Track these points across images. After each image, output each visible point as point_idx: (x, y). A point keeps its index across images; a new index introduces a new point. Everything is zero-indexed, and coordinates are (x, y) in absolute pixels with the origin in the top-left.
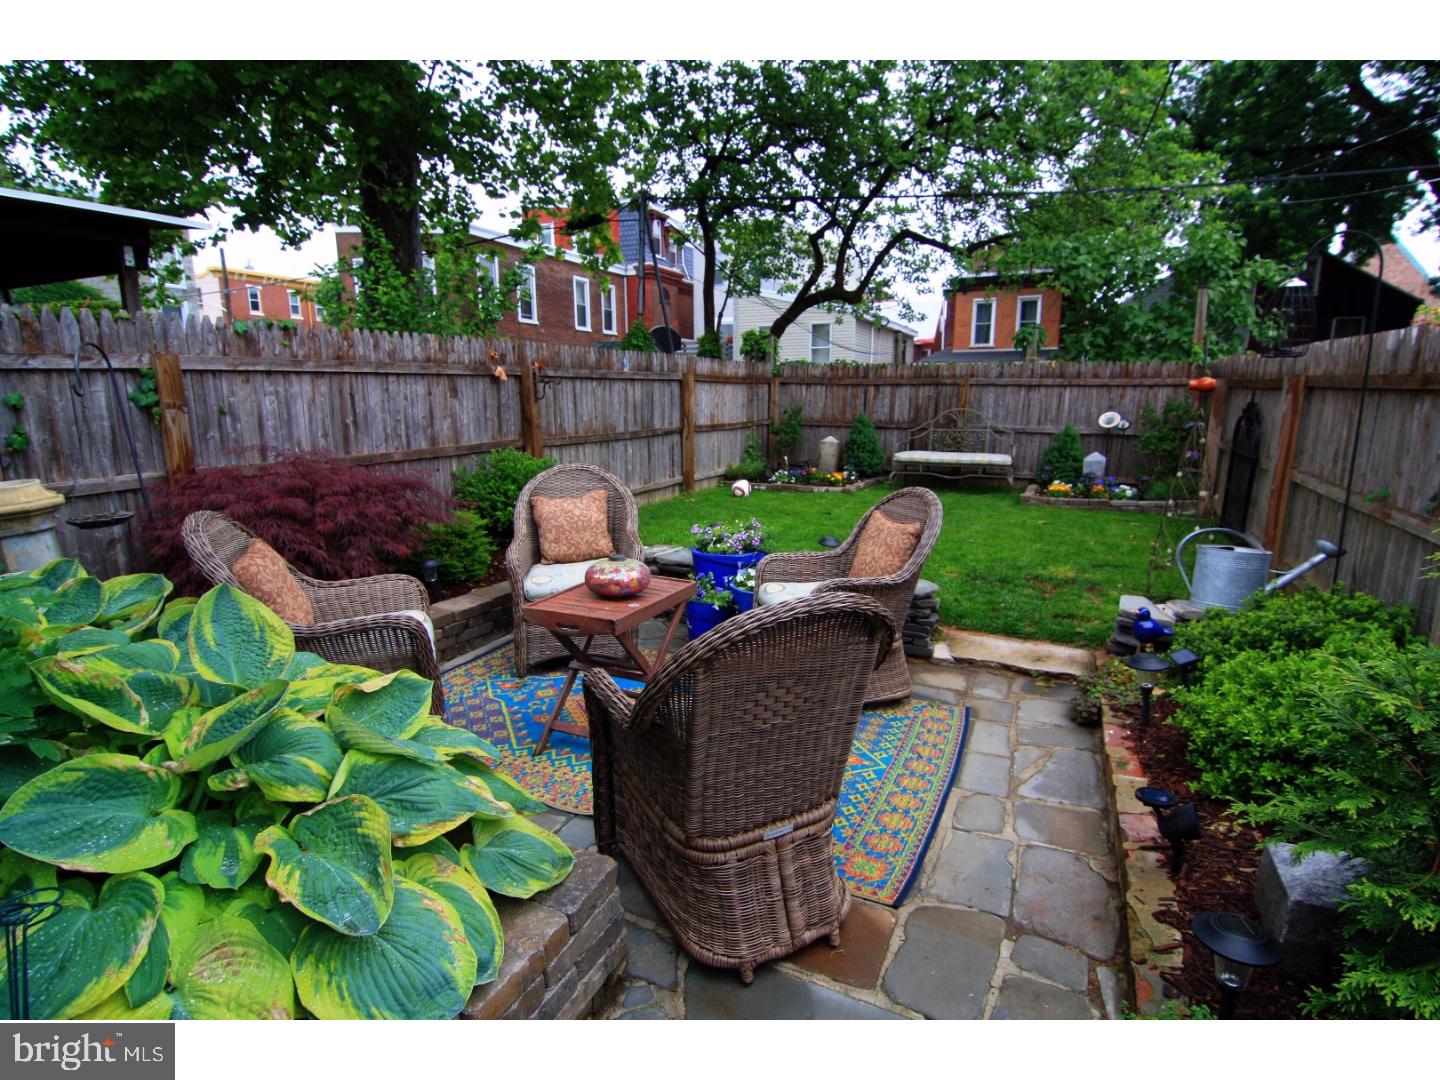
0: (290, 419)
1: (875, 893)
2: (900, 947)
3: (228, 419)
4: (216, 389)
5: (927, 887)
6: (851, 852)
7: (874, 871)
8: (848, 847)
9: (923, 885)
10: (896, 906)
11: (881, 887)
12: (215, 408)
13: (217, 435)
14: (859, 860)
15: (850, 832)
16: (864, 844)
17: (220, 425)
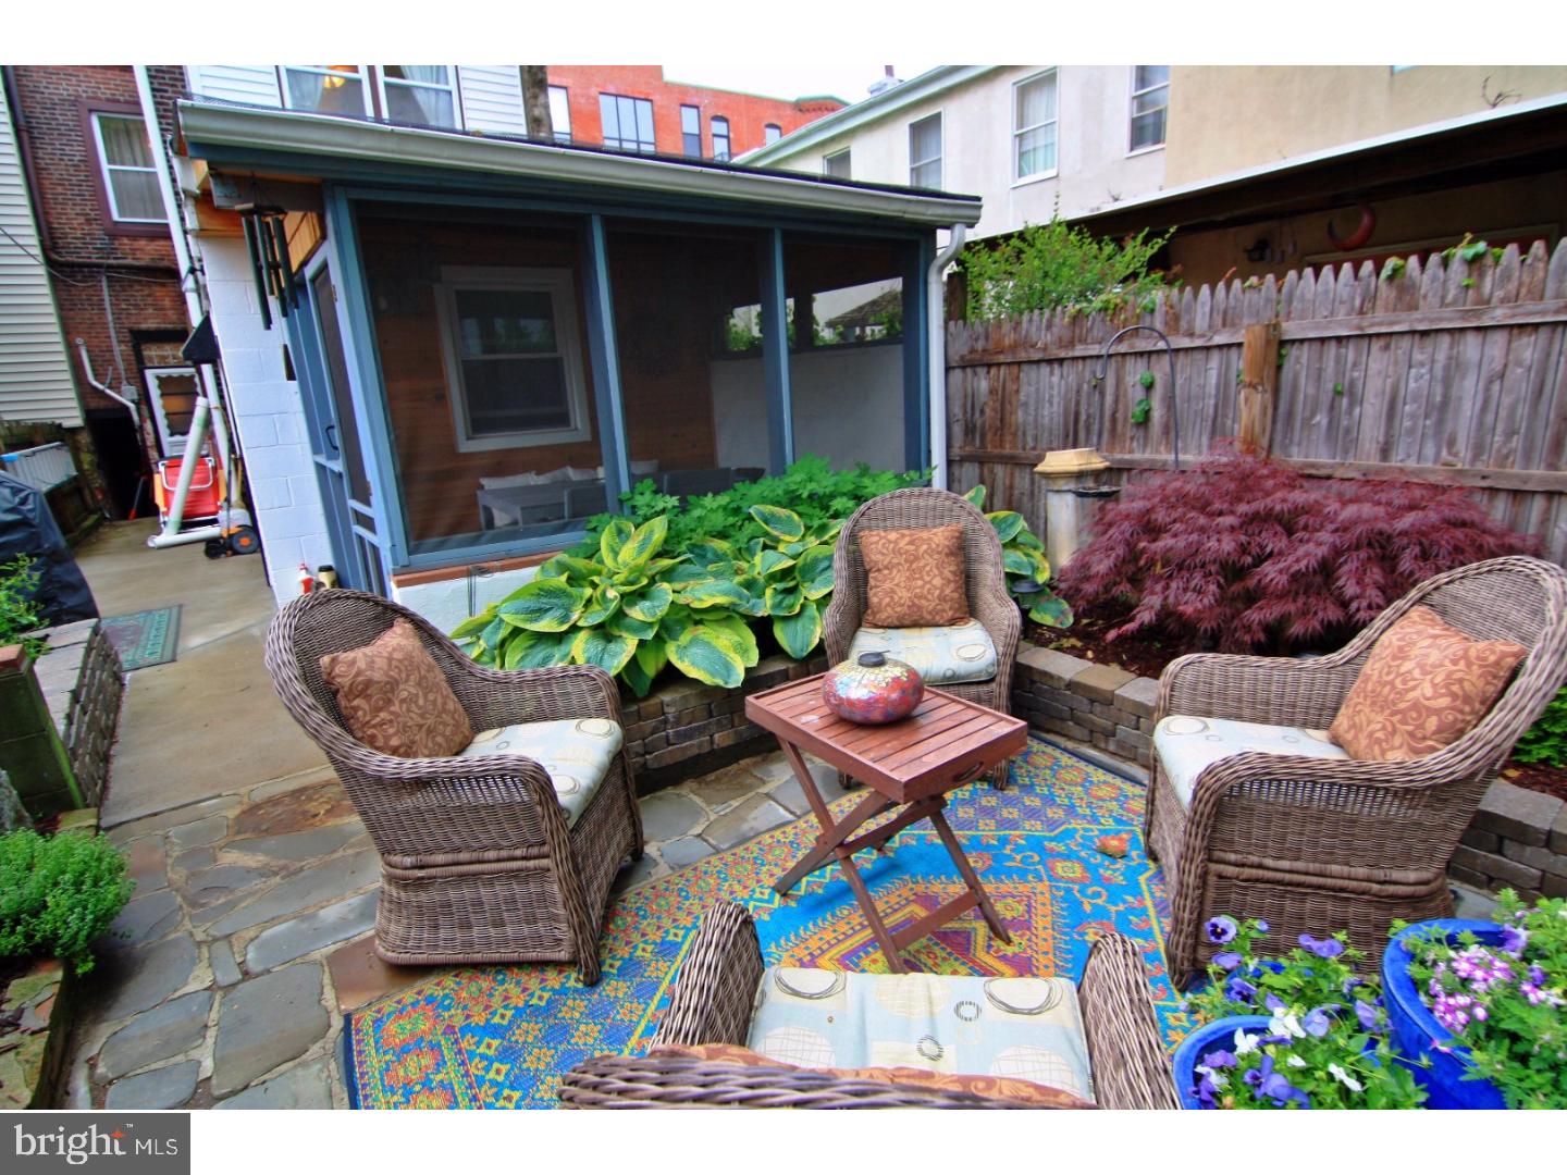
0: (1445, 404)
1: (379, 1011)
2: (322, 993)
3: (1345, 401)
4: (1338, 361)
5: (327, 1066)
6: (440, 1028)
7: (398, 1030)
8: (450, 1029)
9: (333, 1065)
10: (348, 1018)
11: (377, 1022)
12: (1330, 386)
13: (1325, 422)
14: (423, 1026)
15: (464, 1045)
16: (435, 1048)
17: (1332, 408)
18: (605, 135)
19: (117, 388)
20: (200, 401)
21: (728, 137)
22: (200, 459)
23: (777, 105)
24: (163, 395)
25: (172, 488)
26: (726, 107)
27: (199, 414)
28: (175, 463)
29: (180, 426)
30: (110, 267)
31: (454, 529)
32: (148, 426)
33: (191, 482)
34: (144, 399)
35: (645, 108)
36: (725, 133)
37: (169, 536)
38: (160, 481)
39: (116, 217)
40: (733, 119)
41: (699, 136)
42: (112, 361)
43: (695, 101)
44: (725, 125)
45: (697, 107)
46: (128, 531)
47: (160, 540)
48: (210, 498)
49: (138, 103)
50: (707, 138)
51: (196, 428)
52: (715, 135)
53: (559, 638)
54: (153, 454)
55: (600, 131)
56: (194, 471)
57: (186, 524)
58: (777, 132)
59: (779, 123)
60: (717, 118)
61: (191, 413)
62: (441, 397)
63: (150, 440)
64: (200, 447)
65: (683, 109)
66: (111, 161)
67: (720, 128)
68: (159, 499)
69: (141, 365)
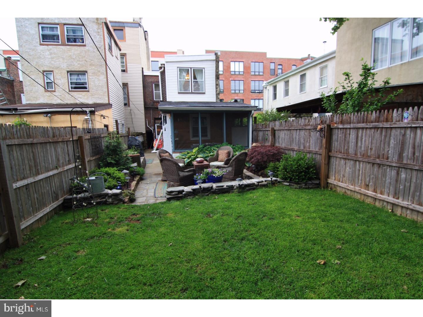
18: (251, 71)
19: (151, 127)
20: (162, 130)
21: (282, 69)
22: (160, 139)
23: (296, 60)
24: (157, 129)
25: (156, 144)
26: (282, 62)
27: (161, 132)
28: (157, 140)
29: (158, 134)
30: (153, 108)
31: (180, 148)
32: (154, 134)
33: (159, 143)
34: (154, 129)
35: (261, 64)
36: (281, 68)
37: (154, 151)
38: (154, 142)
39: (155, 100)
40: (283, 64)
41: (274, 69)
42: (151, 123)
43: (274, 62)
44: (281, 66)
45: (274, 63)
46: (149, 150)
47: (153, 151)
48: (161, 146)
49: (159, 81)
50: (276, 70)
51: (160, 134)
52: (278, 69)
53: (184, 158)
54: (155, 138)
55: (250, 70)
56: (159, 141)
57: (157, 150)
58: (295, 66)
59: (296, 64)
60: (279, 65)
61: (160, 132)
62: (189, 132)
63: (154, 136)
64: (160, 138)
65: (271, 64)
66: (155, 91)
67: (280, 67)
68: (154, 145)
69: (155, 123)
